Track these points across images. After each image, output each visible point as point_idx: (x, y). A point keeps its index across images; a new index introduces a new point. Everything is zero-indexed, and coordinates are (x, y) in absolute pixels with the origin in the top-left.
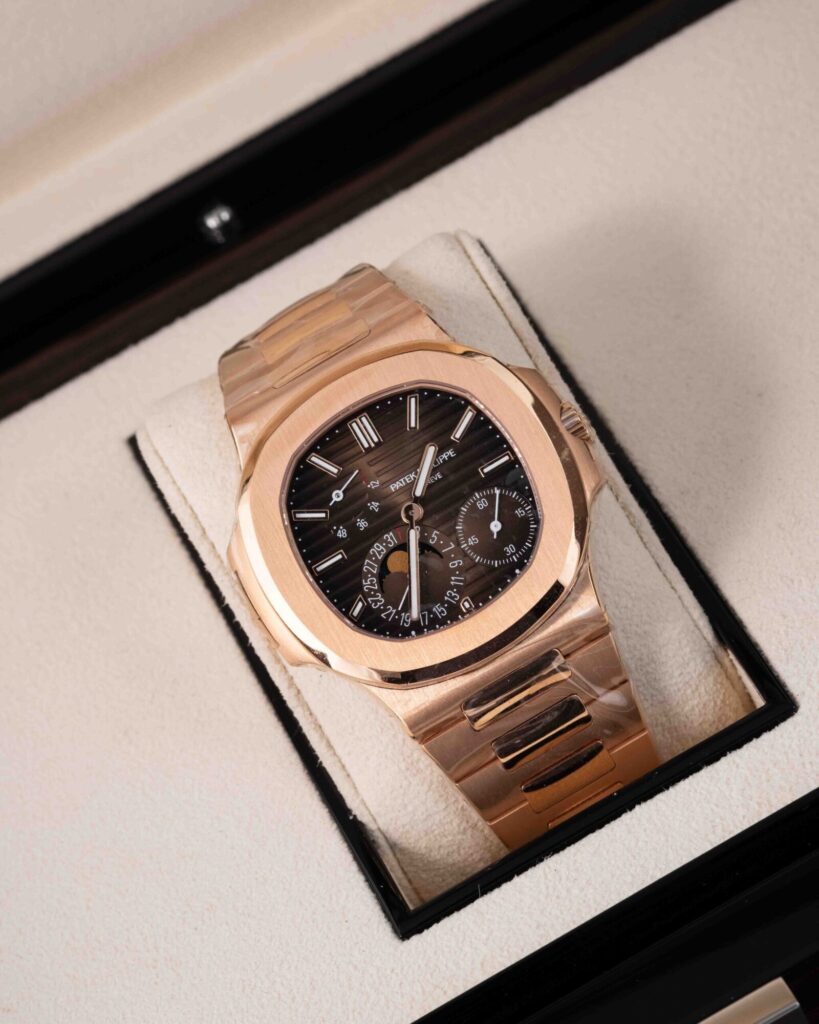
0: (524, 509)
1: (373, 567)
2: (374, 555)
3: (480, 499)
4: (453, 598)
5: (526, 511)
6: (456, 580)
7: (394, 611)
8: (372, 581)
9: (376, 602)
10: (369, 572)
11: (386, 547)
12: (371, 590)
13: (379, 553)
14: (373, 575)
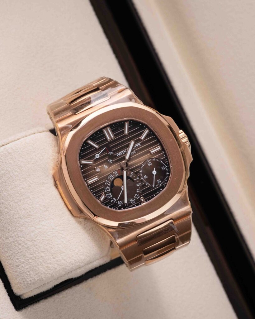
0: (164, 167)
1: (109, 183)
2: (109, 179)
3: (149, 162)
4: (137, 197)
5: (165, 168)
6: (139, 191)
7: (116, 200)
8: (108, 188)
9: (109, 196)
10: (107, 185)
11: (114, 176)
12: (107, 191)
13: (111, 178)
14: (109, 186)
